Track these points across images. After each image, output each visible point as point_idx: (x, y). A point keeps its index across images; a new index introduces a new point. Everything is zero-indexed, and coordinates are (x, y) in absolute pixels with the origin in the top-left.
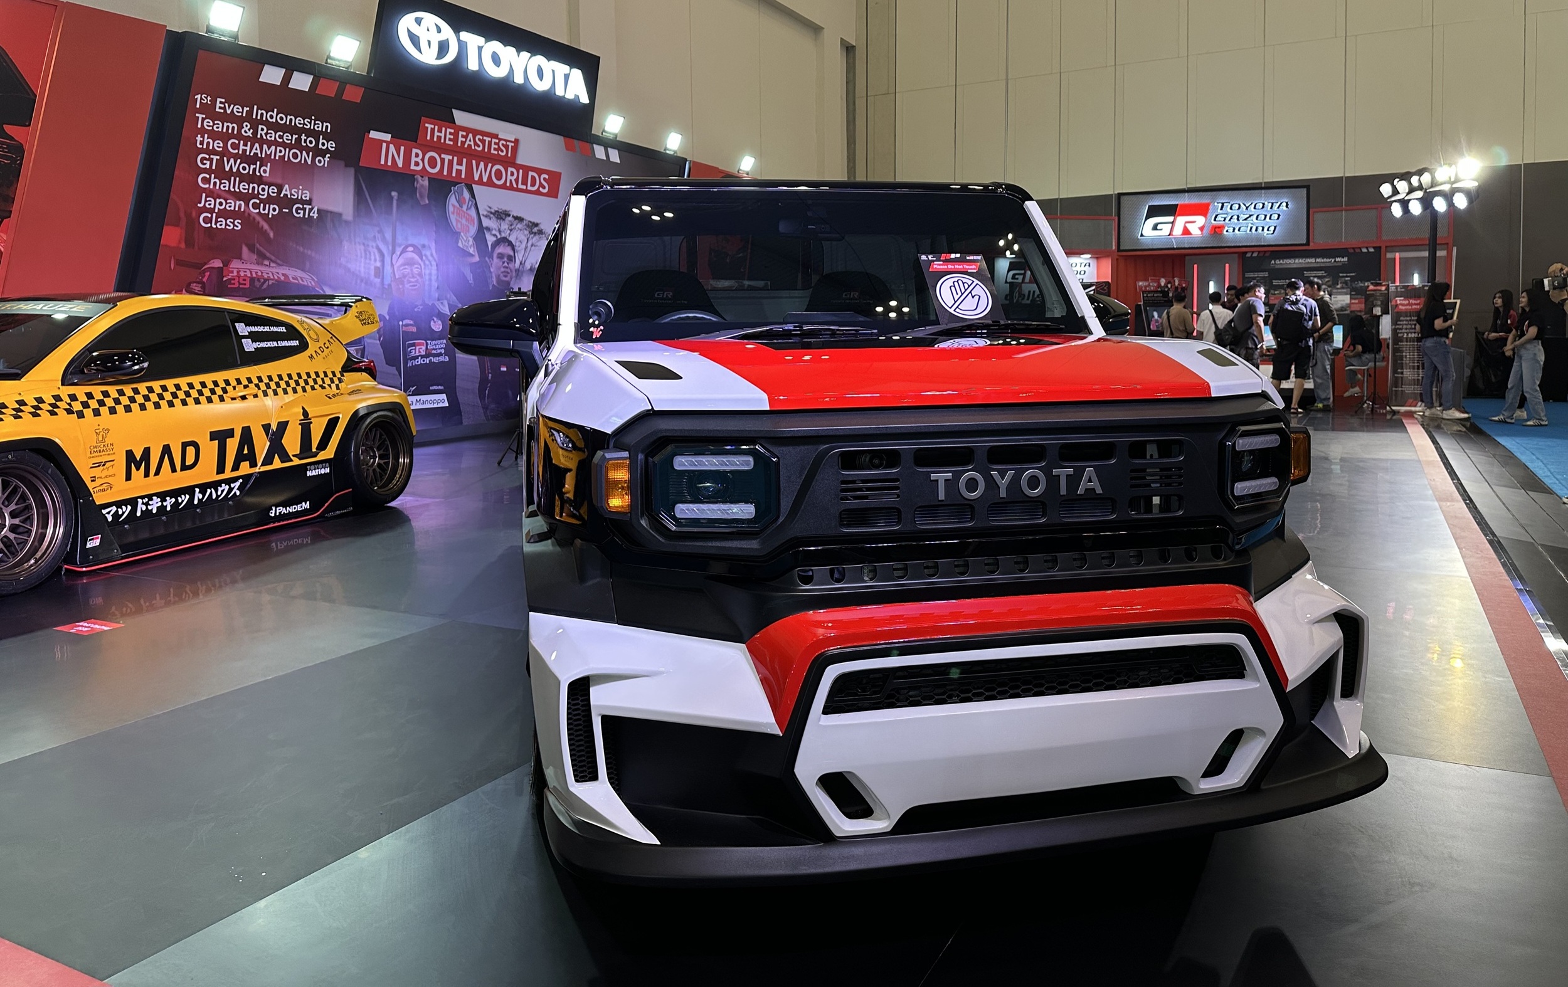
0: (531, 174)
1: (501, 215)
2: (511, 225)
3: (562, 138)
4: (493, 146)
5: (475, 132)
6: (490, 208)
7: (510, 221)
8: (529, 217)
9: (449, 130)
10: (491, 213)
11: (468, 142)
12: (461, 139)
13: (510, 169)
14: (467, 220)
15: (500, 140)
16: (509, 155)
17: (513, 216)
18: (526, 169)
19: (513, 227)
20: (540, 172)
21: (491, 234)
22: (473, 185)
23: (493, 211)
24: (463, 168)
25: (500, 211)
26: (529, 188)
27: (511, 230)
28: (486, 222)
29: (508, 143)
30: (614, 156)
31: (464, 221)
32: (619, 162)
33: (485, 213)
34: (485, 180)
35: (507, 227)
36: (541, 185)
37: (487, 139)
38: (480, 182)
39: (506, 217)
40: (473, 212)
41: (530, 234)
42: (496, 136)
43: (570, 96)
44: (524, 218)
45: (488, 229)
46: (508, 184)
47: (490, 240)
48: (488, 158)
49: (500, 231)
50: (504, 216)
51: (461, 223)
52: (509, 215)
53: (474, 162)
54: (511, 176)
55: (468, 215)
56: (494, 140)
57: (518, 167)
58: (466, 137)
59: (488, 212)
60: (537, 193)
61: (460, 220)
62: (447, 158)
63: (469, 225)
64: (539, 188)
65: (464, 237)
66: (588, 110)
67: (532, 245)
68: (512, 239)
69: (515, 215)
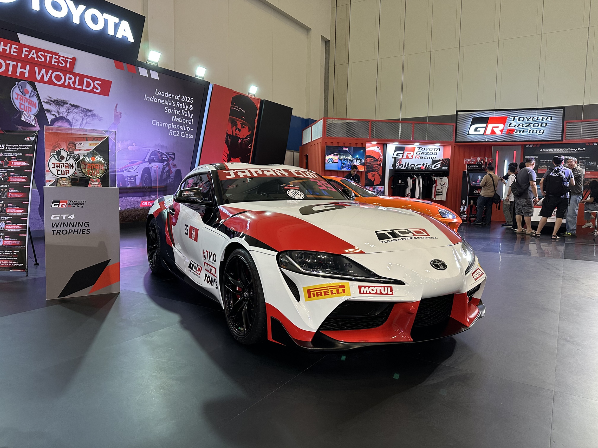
0: (86, 80)
1: (59, 103)
2: (69, 110)
3: (113, 61)
4: (54, 60)
5: (38, 50)
6: (50, 98)
7: (67, 107)
8: (83, 105)
9: (13, 46)
10: (51, 101)
11: (31, 55)
12: (24, 53)
13: (68, 76)
14: (29, 104)
15: (60, 56)
16: (68, 67)
17: (70, 104)
18: (82, 77)
19: (70, 111)
20: (94, 79)
21: (51, 114)
22: (35, 82)
23: (52, 100)
24: (27, 71)
25: (59, 100)
26: (84, 88)
27: (68, 113)
28: (46, 106)
29: (66, 59)
30: (155, 75)
31: (27, 104)
32: (159, 79)
33: (46, 101)
34: (46, 79)
35: (65, 110)
36: (94, 87)
37: (49, 55)
38: (42, 81)
39: (64, 104)
40: (35, 100)
41: (85, 116)
42: (57, 54)
43: (119, 35)
44: (80, 106)
45: (48, 111)
46: (66, 84)
47: (50, 117)
48: (49, 67)
49: (58, 112)
50: (63, 104)
51: (24, 105)
52: (67, 104)
53: (36, 68)
54: (69, 79)
55: (31, 100)
56: (54, 56)
57: (75, 75)
58: (30, 52)
59: (49, 100)
60: (92, 91)
61: (23, 103)
62: (12, 63)
63: (31, 107)
64: (93, 89)
65: (26, 114)
66: (135, 46)
67: (86, 123)
68: (70, 118)
69: (72, 103)
